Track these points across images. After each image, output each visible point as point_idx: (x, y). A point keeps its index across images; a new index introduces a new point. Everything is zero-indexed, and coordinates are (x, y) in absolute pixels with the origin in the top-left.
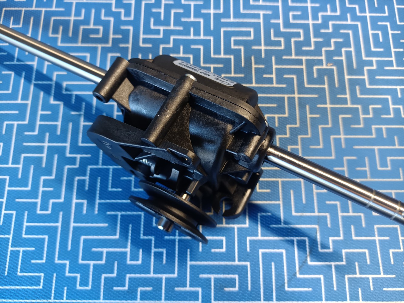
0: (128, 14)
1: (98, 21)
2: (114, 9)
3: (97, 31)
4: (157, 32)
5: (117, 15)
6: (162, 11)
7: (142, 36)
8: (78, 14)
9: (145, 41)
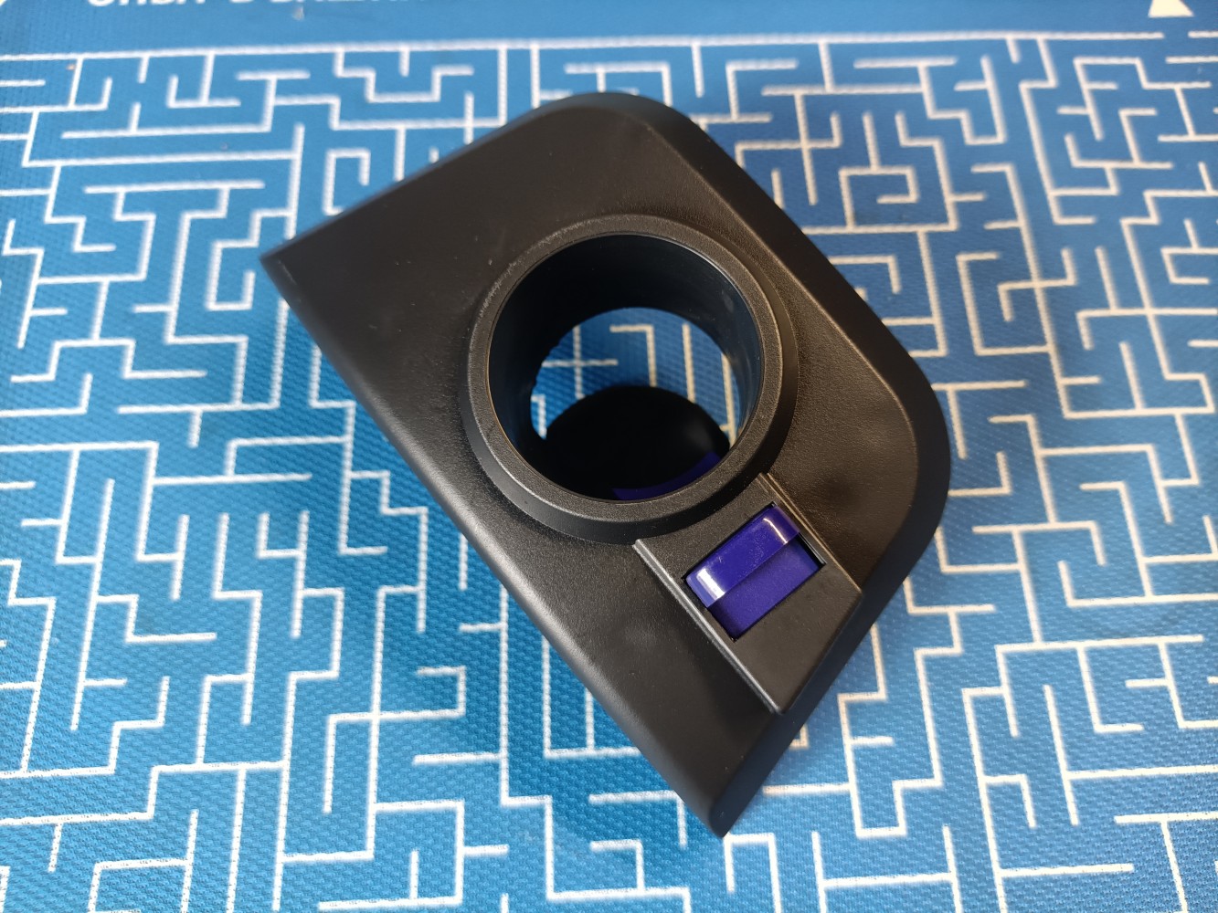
0: (983, 125)
1: (891, 152)
2: (932, 113)
3: (898, 185)
4: (1098, 178)
5: (950, 132)
6: (1090, 110)
7: (1052, 194)
8: (819, 129)
9: (1069, 206)
